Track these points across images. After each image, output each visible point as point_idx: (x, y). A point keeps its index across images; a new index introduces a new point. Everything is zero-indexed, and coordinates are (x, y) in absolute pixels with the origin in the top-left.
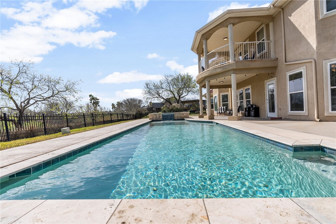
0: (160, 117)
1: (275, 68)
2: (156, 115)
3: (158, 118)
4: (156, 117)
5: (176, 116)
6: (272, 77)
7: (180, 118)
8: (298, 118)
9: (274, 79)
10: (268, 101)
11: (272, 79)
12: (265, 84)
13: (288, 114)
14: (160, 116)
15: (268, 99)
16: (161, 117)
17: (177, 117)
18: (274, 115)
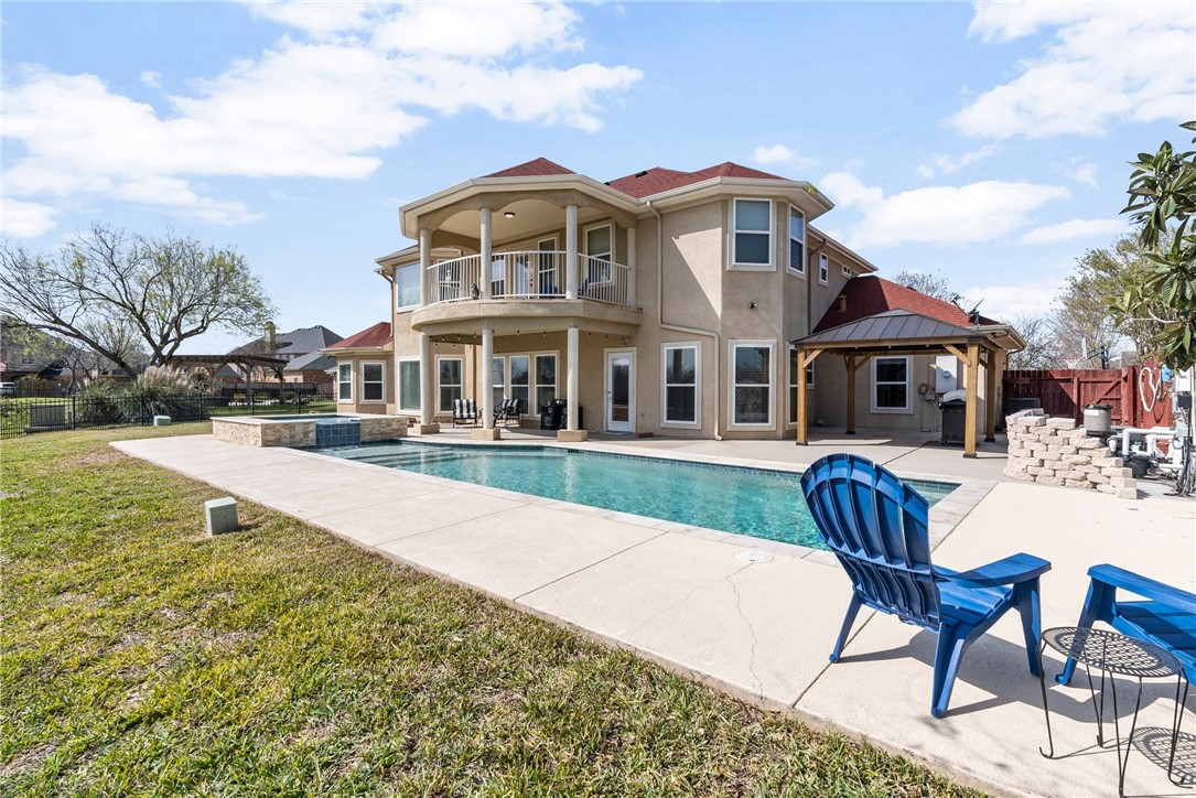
0: (306, 434)
1: (636, 327)
2: (291, 427)
3: (297, 438)
4: (292, 437)
5: (367, 430)
6: (626, 345)
7: (379, 438)
8: (682, 434)
9: (631, 349)
10: (610, 395)
11: (625, 349)
12: (605, 357)
13: (662, 425)
14: (309, 432)
15: (610, 389)
16: (312, 435)
17: (371, 433)
18: (628, 426)
